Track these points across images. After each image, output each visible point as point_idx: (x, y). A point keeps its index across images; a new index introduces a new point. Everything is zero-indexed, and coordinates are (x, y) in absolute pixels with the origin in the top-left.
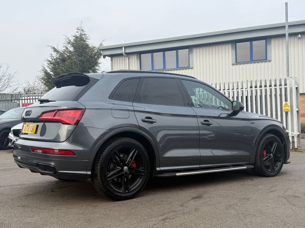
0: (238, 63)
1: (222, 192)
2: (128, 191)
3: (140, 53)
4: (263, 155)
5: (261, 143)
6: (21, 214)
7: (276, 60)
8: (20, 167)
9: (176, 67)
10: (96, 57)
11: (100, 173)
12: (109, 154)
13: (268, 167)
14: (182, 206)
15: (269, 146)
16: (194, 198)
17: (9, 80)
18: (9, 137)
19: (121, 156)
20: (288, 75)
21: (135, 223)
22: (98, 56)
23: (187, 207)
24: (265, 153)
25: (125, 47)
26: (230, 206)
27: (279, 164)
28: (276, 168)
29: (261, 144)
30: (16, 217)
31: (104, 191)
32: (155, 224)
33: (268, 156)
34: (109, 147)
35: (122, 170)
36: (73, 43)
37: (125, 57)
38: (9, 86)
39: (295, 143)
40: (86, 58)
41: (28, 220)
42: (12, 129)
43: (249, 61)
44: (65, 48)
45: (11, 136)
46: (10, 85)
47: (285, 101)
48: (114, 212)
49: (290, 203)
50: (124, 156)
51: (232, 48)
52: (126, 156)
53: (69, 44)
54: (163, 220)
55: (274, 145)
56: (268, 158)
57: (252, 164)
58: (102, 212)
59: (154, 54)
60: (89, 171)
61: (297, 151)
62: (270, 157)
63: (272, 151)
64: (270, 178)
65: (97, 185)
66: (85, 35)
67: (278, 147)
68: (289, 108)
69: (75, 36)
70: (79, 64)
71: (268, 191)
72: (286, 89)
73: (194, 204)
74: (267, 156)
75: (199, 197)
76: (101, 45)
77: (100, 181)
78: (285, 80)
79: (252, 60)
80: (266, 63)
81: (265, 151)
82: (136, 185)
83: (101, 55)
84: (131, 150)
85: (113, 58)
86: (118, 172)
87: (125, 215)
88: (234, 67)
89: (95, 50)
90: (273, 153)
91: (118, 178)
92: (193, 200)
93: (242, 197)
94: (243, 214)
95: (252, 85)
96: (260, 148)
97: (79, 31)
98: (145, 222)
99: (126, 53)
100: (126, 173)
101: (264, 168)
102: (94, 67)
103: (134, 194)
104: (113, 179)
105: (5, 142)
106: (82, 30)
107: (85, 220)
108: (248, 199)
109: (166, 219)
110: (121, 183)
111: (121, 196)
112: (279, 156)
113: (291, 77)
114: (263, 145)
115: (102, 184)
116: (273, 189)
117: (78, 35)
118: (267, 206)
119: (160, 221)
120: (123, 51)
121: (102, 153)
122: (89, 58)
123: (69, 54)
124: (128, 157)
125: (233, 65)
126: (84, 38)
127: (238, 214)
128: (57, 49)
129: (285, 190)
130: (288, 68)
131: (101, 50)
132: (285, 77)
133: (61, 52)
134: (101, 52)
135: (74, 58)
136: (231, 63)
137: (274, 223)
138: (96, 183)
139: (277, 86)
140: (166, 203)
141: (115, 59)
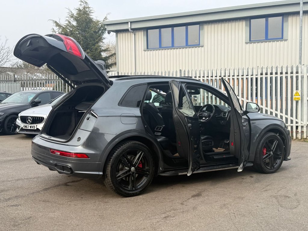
0: (252, 41)
1: (220, 190)
2: (135, 189)
3: (147, 29)
4: (263, 153)
5: (262, 141)
6: (44, 209)
7: (293, 39)
8: (38, 163)
9: (185, 45)
10: (100, 32)
11: (110, 173)
12: (118, 156)
13: (268, 164)
14: (182, 204)
15: (270, 144)
16: (194, 196)
17: (8, 54)
18: (17, 123)
19: (129, 157)
20: (300, 63)
21: (141, 220)
22: (102, 31)
23: (186, 205)
24: (265, 151)
25: (131, 22)
26: (224, 205)
27: (278, 161)
28: (275, 165)
29: (261, 143)
30: (41, 212)
31: (114, 189)
32: (158, 222)
33: (268, 154)
34: (118, 150)
35: (130, 170)
36: (76, 17)
37: (132, 33)
38: (8, 60)
39: (304, 133)
40: (89, 34)
41: (51, 215)
42: (20, 115)
43: (264, 40)
44: (67, 22)
45: (19, 122)
46: (10, 59)
47: (296, 90)
48: (123, 209)
49: (279, 203)
50: (131, 158)
51: (246, 25)
52: (133, 157)
53: (71, 18)
54: (165, 217)
55: (274, 143)
56: (268, 155)
57: (252, 162)
58: (113, 208)
59: (162, 29)
60: (101, 172)
61: (306, 141)
62: (270, 154)
63: (272, 149)
64: (269, 174)
65: (108, 184)
66: (89, 8)
67: (279, 146)
68: (300, 97)
69: (77, 9)
70: (82, 40)
71: (262, 190)
72: (297, 77)
73: (193, 202)
74: (266, 153)
75: (198, 195)
76: (106, 18)
77: (110, 181)
78: (297, 68)
79: (267, 39)
80: (281, 42)
81: (265, 149)
82: (142, 183)
83: (105, 30)
84: (137, 152)
85: (118, 33)
86: (126, 172)
87: (132, 211)
88: (248, 45)
89: (99, 24)
90: (273, 151)
91: (126, 177)
92: (193, 198)
93: (237, 196)
94: (234, 213)
95: (262, 71)
96: (260, 146)
97: (82, 3)
98: (150, 219)
99: (132, 29)
100: (133, 173)
101: (263, 166)
102: (97, 44)
103: (140, 191)
104: (122, 178)
105: (12, 127)
106: (86, 2)
107: (99, 215)
108: (242, 198)
109: (168, 217)
110: (129, 181)
111: (128, 193)
112: (279, 154)
113: (303, 65)
114: (263, 143)
115: (112, 183)
116: (269, 187)
117: (81, 8)
118: (258, 206)
119: (162, 219)
120: (128, 26)
121: (112, 156)
122: (92, 34)
123: (71, 29)
124: (134, 158)
125: (246, 43)
126: (87, 11)
127: (230, 213)
128: (60, 24)
129: (279, 189)
130: (300, 54)
131: (105, 25)
132: (298, 63)
133: (63, 26)
134: (106, 27)
135: (77, 33)
136: (244, 41)
137: (258, 224)
138: (107, 182)
139: (288, 73)
140: (168, 201)
141: (121, 35)
